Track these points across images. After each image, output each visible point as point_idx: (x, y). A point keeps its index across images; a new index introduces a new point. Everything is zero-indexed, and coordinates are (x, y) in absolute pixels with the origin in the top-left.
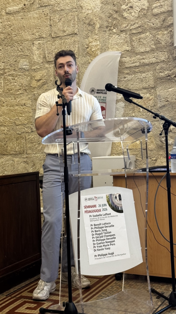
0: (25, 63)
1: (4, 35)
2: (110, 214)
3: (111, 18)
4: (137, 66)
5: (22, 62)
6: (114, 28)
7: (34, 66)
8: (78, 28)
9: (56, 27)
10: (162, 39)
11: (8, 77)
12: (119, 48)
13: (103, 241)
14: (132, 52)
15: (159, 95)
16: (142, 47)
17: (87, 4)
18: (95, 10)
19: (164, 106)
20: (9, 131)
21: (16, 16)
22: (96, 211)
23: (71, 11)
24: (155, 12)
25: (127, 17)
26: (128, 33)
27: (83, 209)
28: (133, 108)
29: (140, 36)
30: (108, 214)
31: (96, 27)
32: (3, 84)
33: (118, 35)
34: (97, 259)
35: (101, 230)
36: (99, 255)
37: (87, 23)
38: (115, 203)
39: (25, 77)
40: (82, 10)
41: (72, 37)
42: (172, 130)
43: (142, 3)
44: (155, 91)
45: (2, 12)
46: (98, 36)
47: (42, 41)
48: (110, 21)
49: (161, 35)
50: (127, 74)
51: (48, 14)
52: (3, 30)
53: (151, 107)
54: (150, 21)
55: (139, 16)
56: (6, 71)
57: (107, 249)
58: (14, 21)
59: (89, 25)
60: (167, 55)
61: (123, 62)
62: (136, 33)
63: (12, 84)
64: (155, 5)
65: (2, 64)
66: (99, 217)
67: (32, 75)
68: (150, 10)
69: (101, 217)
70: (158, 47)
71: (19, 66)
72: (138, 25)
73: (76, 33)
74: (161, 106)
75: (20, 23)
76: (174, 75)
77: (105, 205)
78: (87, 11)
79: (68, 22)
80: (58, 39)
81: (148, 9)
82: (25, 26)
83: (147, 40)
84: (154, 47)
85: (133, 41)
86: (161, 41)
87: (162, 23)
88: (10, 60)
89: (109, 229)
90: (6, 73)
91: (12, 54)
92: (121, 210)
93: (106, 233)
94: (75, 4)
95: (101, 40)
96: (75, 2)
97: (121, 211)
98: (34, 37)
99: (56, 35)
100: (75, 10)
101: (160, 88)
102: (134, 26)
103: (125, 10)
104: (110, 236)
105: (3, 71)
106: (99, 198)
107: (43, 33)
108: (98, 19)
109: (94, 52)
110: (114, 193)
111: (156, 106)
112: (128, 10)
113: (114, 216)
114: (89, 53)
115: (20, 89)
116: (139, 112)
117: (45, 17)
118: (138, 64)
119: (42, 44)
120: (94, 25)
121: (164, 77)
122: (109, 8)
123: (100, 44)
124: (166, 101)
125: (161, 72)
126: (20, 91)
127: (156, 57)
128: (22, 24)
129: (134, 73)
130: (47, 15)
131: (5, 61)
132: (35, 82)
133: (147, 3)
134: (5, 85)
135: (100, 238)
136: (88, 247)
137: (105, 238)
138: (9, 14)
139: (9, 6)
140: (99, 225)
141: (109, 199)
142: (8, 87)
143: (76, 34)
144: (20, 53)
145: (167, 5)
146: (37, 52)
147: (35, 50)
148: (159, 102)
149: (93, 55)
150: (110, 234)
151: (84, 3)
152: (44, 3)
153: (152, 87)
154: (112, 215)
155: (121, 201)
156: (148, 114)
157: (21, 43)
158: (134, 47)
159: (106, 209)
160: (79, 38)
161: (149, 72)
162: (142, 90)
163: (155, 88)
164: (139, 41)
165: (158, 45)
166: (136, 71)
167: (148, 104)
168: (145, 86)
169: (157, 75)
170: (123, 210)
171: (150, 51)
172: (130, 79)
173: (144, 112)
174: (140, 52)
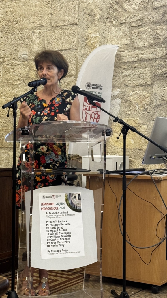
0: (25, 52)
1: (5, 22)
2: (67, 212)
3: (111, 9)
4: (135, 61)
5: (21, 51)
6: (114, 20)
7: (33, 56)
8: (79, 17)
9: (57, 16)
10: (161, 34)
11: (7, 66)
12: (117, 41)
13: (57, 238)
14: (131, 46)
15: (155, 93)
16: (140, 41)
18: (96, 0)
19: (160, 105)
20: (6, 123)
21: (18, 2)
22: (53, 209)
24: (156, 5)
25: (127, 9)
26: (128, 26)
27: (39, 206)
28: (129, 106)
29: (139, 29)
30: (65, 213)
31: (96, 18)
32: (2, 73)
33: (118, 28)
34: (50, 254)
35: (57, 227)
36: (52, 251)
37: (88, 13)
38: (73, 202)
39: (24, 67)
41: (72, 27)
44: (152, 89)
46: (98, 28)
47: (42, 29)
48: (111, 12)
49: (160, 30)
50: (125, 69)
52: (4, 16)
53: (147, 105)
54: (150, 14)
55: (139, 9)
56: (6, 59)
57: (61, 246)
58: (16, 8)
59: (90, 16)
60: (165, 52)
61: (121, 56)
62: (136, 26)
63: (11, 74)
65: (2, 52)
66: (56, 215)
67: (30, 65)
68: (150, 3)
69: (58, 214)
71: (19, 55)
72: (137, 18)
73: (76, 23)
74: (157, 105)
75: (21, 10)
77: (63, 204)
78: (89, 1)
79: (69, 11)
80: (58, 28)
81: (148, 2)
82: (27, 13)
83: (146, 34)
84: (153, 42)
85: (132, 34)
86: (160, 36)
87: (162, 17)
88: (10, 49)
89: (64, 227)
90: (5, 62)
91: (13, 42)
92: (79, 209)
93: (61, 231)
95: (101, 32)
97: (80, 211)
98: (35, 25)
99: (56, 24)
101: (157, 86)
102: (134, 19)
103: (125, 2)
104: (66, 233)
105: (3, 60)
106: (57, 196)
107: (43, 21)
108: (98, 9)
109: (93, 44)
110: (74, 193)
111: (152, 104)
113: (71, 215)
114: (87, 45)
115: (18, 79)
116: (135, 109)
117: (46, 4)
118: (135, 59)
119: (42, 33)
120: (94, 16)
121: (161, 75)
123: (100, 36)
124: (162, 100)
125: (158, 69)
126: (18, 81)
127: (154, 52)
128: (23, 11)
129: (132, 69)
130: (49, 3)
131: (5, 49)
132: (34, 72)
134: (4, 74)
135: (54, 235)
136: (42, 242)
137: (60, 235)
140: (55, 222)
141: (68, 198)
142: (6, 77)
144: (20, 41)
146: (37, 41)
147: (35, 39)
148: (155, 101)
149: (92, 47)
150: (65, 232)
153: (149, 84)
154: (69, 214)
155: (80, 201)
156: (144, 112)
157: (22, 31)
158: (133, 40)
159: (64, 208)
160: (79, 28)
161: (146, 68)
162: (139, 87)
163: (152, 86)
164: (138, 35)
165: (157, 41)
166: (134, 66)
167: (144, 103)
168: (142, 82)
169: (154, 71)
170: (81, 210)
171: (148, 46)
172: (127, 74)
173: (140, 110)
174: (138, 46)
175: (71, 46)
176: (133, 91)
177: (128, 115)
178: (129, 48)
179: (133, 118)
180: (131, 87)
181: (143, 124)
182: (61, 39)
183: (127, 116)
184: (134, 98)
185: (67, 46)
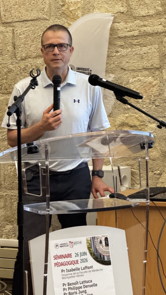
2: (92, 267)
4: (135, 35)
12: (109, 9)
14: (129, 15)
16: (143, 8)
22: (71, 263)
27: (52, 261)
30: (89, 268)
35: (78, 292)
38: (99, 251)
44: (161, 74)
50: (121, 46)
53: (154, 96)
61: (115, 29)
66: (76, 272)
69: (78, 271)
77: (85, 254)
84: (160, 9)
89: (89, 290)
92: (108, 260)
97: (108, 263)
106: (76, 243)
109: (72, 11)
110: (98, 236)
111: (163, 95)
113: (97, 270)
114: (64, 14)
118: (136, 33)
123: (82, 1)
127: (163, 23)
129: (131, 46)
141: (91, 245)
149: (71, 17)
153: (156, 67)
154: (94, 268)
155: (107, 247)
156: (150, 106)
158: (131, 7)
159: (86, 260)
161: (152, 45)
162: (142, 71)
163: (160, 70)
166: (134, 43)
167: (151, 93)
168: (146, 65)
169: (163, 50)
170: (110, 261)
171: (154, 14)
172: (124, 54)
173: (144, 103)
174: (140, 15)
175: (40, 15)
176: (133, 77)
177: (127, 110)
178: (127, 17)
179: (135, 114)
180: (130, 71)
181: (149, 122)
182: (24, 4)
183: (126, 112)
185: (34, 15)
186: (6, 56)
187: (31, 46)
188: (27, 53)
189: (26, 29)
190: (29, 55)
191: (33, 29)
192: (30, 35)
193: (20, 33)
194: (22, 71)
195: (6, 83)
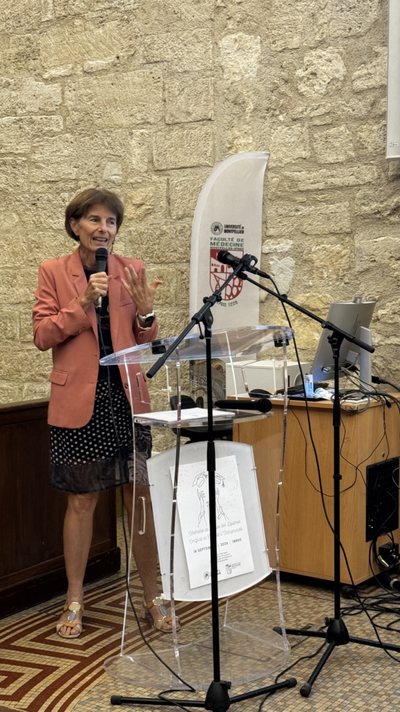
0: (116, 171)
1: (78, 115)
3: (275, 93)
4: (320, 188)
5: (109, 168)
6: (281, 113)
7: (132, 178)
8: (215, 108)
9: (174, 104)
10: (369, 140)
12: (288, 153)
14: (312, 162)
15: (359, 248)
16: (330, 153)
17: (233, 63)
18: (247, 76)
19: (367, 270)
21: (102, 78)
23: (203, 75)
24: (359, 86)
25: (304, 94)
26: (306, 125)
28: (310, 271)
29: (328, 131)
31: (247, 109)
33: (288, 128)
37: (232, 100)
40: (223, 75)
41: (203, 125)
42: (380, 317)
43: (334, 68)
44: (352, 241)
45: (75, 69)
46: (250, 127)
47: (147, 129)
48: (274, 98)
49: (367, 133)
50: (302, 203)
51: (159, 78)
52: (76, 104)
53: (343, 270)
54: (348, 102)
55: (328, 93)
56: (81, 183)
58: (98, 88)
59: (235, 104)
60: (376, 173)
61: (295, 180)
62: (321, 125)
64: (357, 73)
65: (73, 170)
67: (126, 194)
68: (348, 82)
70: (360, 155)
71: (104, 176)
72: (324, 111)
73: (210, 117)
74: (362, 270)
75: (107, 92)
76: (388, 212)
78: (233, 77)
79: (196, 95)
80: (177, 127)
81: (345, 80)
82: (118, 99)
83: (340, 139)
84: (353, 154)
85: (315, 140)
86: (366, 144)
87: (370, 108)
88: (88, 164)
91: (92, 151)
94: (211, 61)
95: (256, 134)
96: (211, 57)
98: (133, 121)
99: (174, 120)
100: (210, 72)
101: (362, 235)
102: (318, 112)
103: (301, 79)
105: (75, 184)
108: (251, 92)
111: (354, 269)
112: (309, 79)
116: (322, 278)
117: (154, 83)
118: (321, 186)
119: (147, 136)
120: (243, 105)
121: (370, 215)
122: (273, 73)
123: (254, 143)
124: (372, 261)
125: (364, 204)
127: (356, 174)
128: (112, 95)
129: (315, 203)
130: (159, 80)
131: (79, 165)
132: (133, 208)
133: (343, 68)
138: (88, 73)
139: (89, 57)
143: (210, 120)
144: (107, 150)
145: (381, 74)
146: (137, 151)
147: (134, 146)
148: (358, 263)
151: (227, 59)
152: (153, 57)
153: (346, 231)
156: (338, 283)
157: (109, 131)
158: (316, 151)
160: (216, 128)
161: (341, 202)
162: (328, 236)
163: (352, 235)
164: (326, 142)
165: (361, 152)
166: (319, 199)
167: (339, 265)
168: (333, 228)
169: (356, 209)
171: (345, 161)
172: (306, 213)
173: (330, 279)
174: (326, 162)
175: (202, 161)
176: (317, 244)
177: (308, 288)
178: (310, 164)
179: (318, 294)
180: (313, 237)
182: (182, 146)
183: (307, 290)
184: (318, 258)
185: (194, 160)
186: (159, 213)
187: (189, 201)
188: (185, 210)
189: (184, 178)
190: (187, 213)
191: (192, 178)
192: (189, 186)
193: (176, 183)
194: (178, 234)
195: (159, 249)
